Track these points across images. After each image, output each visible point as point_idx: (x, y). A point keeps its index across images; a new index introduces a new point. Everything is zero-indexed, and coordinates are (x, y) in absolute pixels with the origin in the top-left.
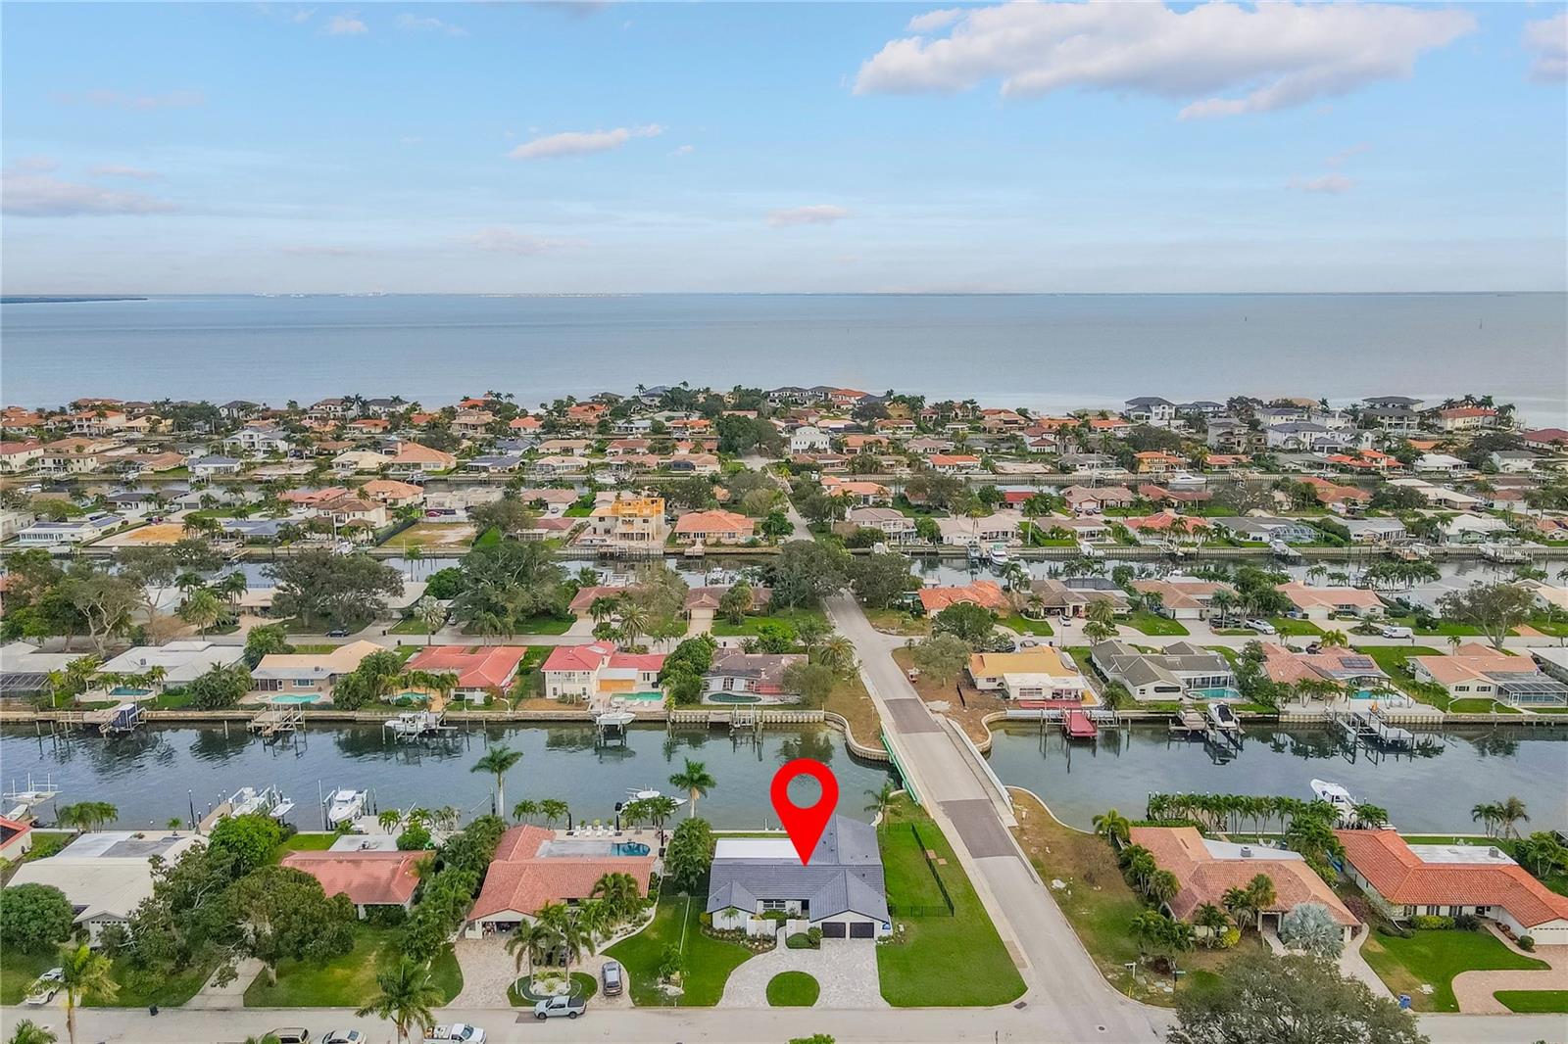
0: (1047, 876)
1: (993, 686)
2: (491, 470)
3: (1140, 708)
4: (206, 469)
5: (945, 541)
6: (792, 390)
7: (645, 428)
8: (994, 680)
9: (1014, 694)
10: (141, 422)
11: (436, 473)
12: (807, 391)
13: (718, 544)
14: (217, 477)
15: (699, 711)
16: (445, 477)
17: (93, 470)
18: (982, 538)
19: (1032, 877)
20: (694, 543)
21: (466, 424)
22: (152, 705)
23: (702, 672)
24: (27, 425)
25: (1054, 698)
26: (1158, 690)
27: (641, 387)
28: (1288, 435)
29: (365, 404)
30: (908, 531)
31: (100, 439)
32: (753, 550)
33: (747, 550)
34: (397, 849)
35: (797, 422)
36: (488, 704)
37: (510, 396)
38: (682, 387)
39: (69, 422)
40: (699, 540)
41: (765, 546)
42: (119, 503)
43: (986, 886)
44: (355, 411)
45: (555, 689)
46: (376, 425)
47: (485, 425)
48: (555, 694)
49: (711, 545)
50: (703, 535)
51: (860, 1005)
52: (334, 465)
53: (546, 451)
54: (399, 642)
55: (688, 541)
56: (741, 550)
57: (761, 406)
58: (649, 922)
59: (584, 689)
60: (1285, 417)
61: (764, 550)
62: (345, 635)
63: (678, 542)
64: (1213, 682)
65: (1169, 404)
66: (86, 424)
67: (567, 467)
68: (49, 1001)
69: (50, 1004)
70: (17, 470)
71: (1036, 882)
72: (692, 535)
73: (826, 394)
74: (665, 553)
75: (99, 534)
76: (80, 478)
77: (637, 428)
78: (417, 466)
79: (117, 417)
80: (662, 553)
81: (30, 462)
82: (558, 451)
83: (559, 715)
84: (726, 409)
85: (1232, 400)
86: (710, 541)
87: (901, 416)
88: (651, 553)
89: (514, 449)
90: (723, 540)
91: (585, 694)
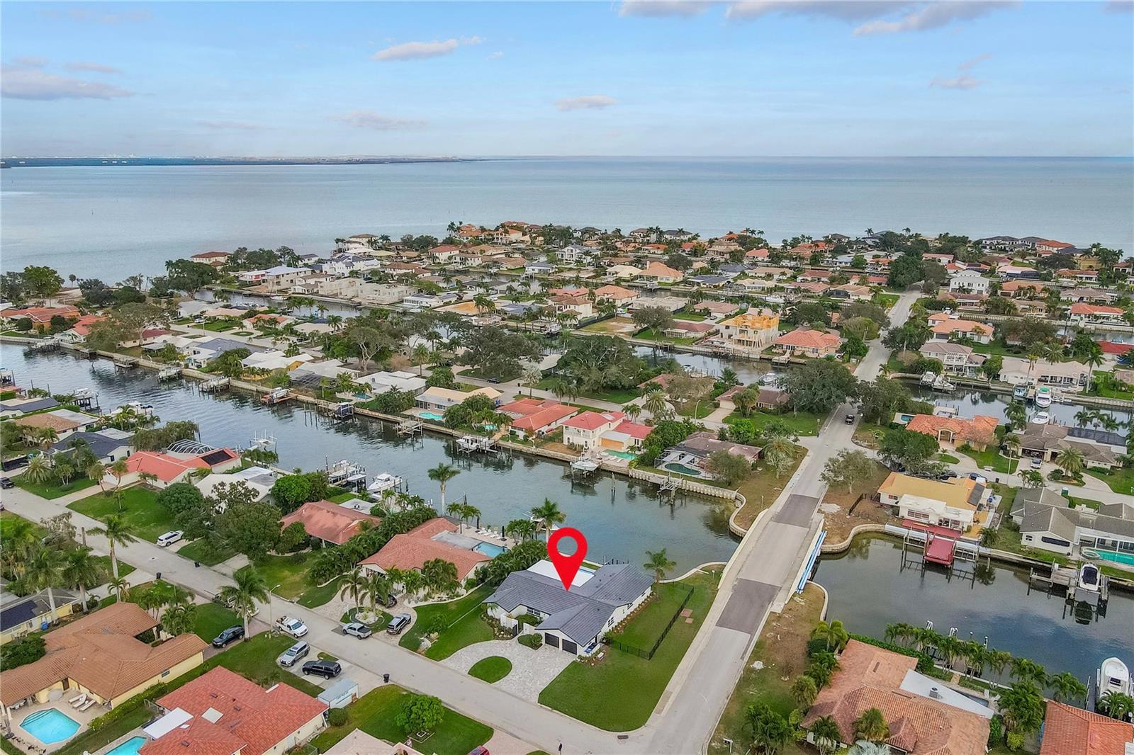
0: (756, 655)
1: (892, 502)
2: (702, 285)
3: (1020, 551)
4: (533, 270)
5: (1002, 379)
6: (1004, 239)
7: (846, 263)
8: (894, 498)
9: (903, 513)
10: (527, 238)
11: (666, 284)
12: (1018, 240)
13: (803, 356)
14: (538, 276)
15: (649, 473)
16: (670, 287)
17: (478, 266)
18: (1039, 380)
19: (745, 653)
20: (784, 353)
21: (717, 251)
22: (362, 405)
23: (669, 445)
24: (471, 236)
25: (940, 524)
26: (1045, 540)
27: (870, 231)
29: (662, 233)
30: (971, 365)
31: (504, 247)
34: (370, 513)
35: (980, 266)
36: (526, 440)
37: (762, 232)
38: (904, 233)
39: (492, 235)
40: (788, 351)
42: (468, 287)
43: (701, 648)
44: (653, 237)
45: (569, 438)
46: (658, 248)
47: (730, 253)
48: (567, 442)
49: (797, 357)
50: (793, 348)
51: (521, 694)
52: (608, 273)
53: (754, 275)
54: (520, 392)
55: (781, 351)
57: (957, 251)
58: (459, 598)
59: (586, 442)
62: (497, 383)
63: (773, 350)
64: (1120, 546)
66: (500, 237)
67: (755, 288)
68: (167, 545)
69: (167, 548)
70: (442, 262)
71: (742, 658)
72: (785, 347)
73: (1034, 244)
74: (761, 358)
75: (442, 304)
76: (471, 270)
77: (841, 263)
78: (655, 278)
79: (516, 234)
81: (450, 258)
82: (763, 275)
83: (563, 457)
84: (927, 252)
86: (797, 353)
87: (1091, 267)
88: (751, 356)
89: (733, 272)
90: (807, 354)
91: (586, 446)
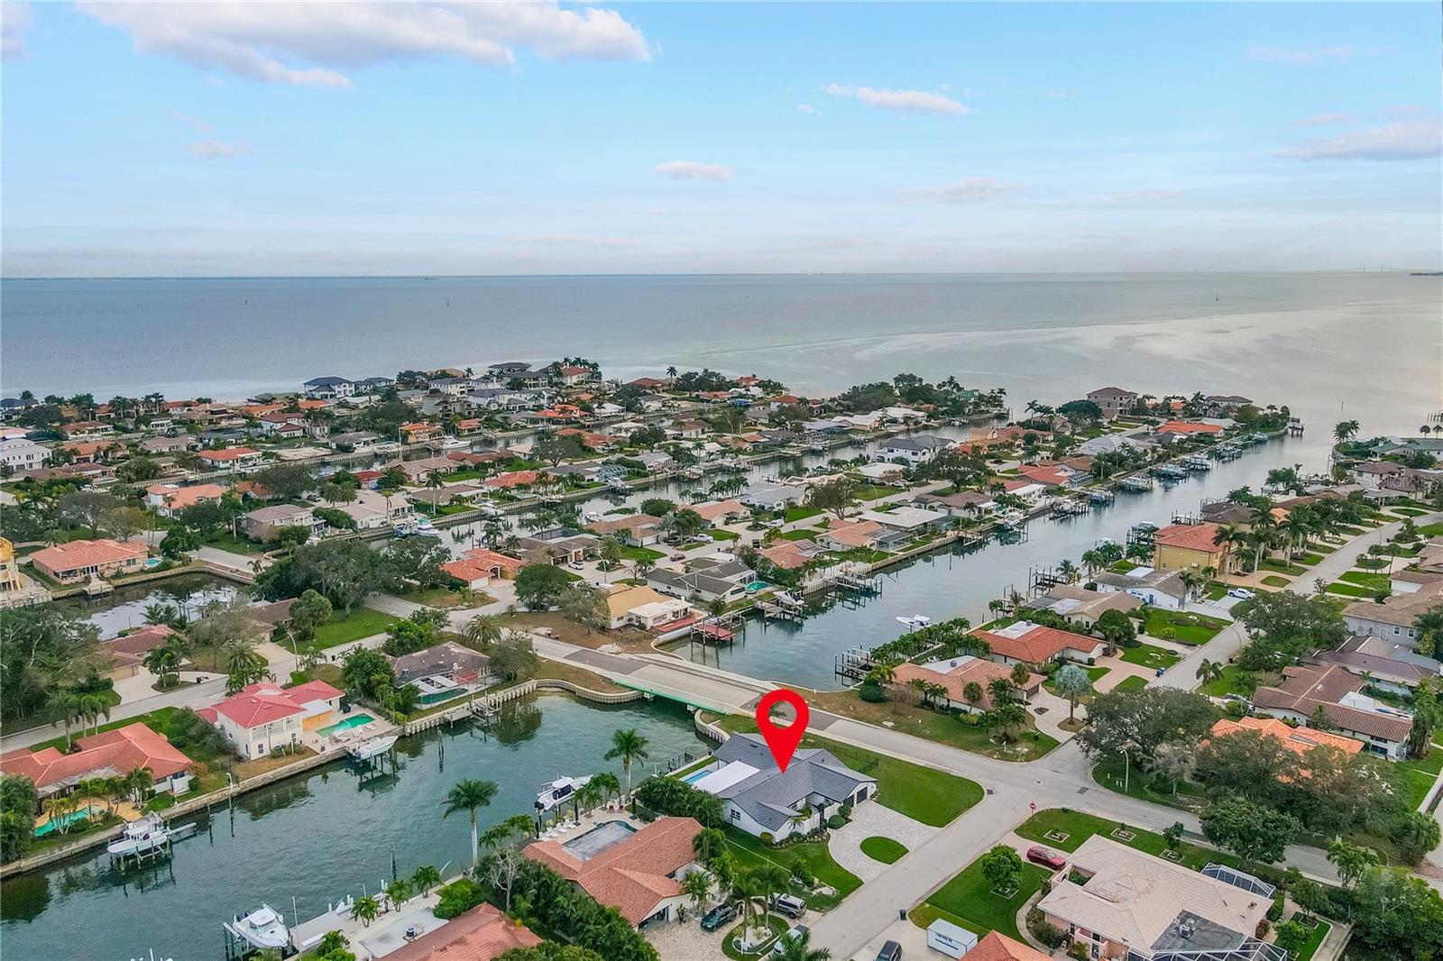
1: (623, 623)
3: (732, 609)
5: (359, 526)
8: (622, 618)
13: (119, 575)
18: (391, 516)
20: (89, 580)
25: (675, 618)
26: (733, 593)
28: (489, 399)
32: (168, 573)
33: (160, 574)
36: (194, 787)
40: (93, 575)
41: (179, 566)
43: (859, 742)
45: (260, 747)
48: (261, 751)
49: (113, 578)
50: (90, 570)
51: (928, 836)
55: (78, 580)
56: (152, 576)
59: (293, 736)
60: (459, 386)
61: (180, 570)
63: (62, 584)
65: (349, 382)
72: (79, 572)
80: (51, 599)
85: (401, 375)
86: (106, 574)
91: (295, 740)
